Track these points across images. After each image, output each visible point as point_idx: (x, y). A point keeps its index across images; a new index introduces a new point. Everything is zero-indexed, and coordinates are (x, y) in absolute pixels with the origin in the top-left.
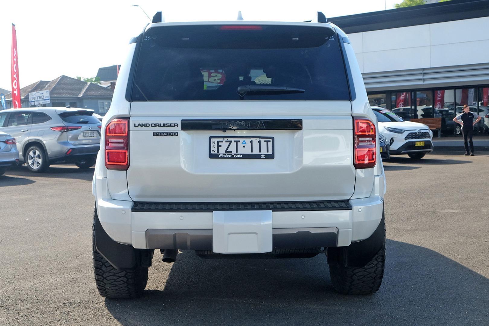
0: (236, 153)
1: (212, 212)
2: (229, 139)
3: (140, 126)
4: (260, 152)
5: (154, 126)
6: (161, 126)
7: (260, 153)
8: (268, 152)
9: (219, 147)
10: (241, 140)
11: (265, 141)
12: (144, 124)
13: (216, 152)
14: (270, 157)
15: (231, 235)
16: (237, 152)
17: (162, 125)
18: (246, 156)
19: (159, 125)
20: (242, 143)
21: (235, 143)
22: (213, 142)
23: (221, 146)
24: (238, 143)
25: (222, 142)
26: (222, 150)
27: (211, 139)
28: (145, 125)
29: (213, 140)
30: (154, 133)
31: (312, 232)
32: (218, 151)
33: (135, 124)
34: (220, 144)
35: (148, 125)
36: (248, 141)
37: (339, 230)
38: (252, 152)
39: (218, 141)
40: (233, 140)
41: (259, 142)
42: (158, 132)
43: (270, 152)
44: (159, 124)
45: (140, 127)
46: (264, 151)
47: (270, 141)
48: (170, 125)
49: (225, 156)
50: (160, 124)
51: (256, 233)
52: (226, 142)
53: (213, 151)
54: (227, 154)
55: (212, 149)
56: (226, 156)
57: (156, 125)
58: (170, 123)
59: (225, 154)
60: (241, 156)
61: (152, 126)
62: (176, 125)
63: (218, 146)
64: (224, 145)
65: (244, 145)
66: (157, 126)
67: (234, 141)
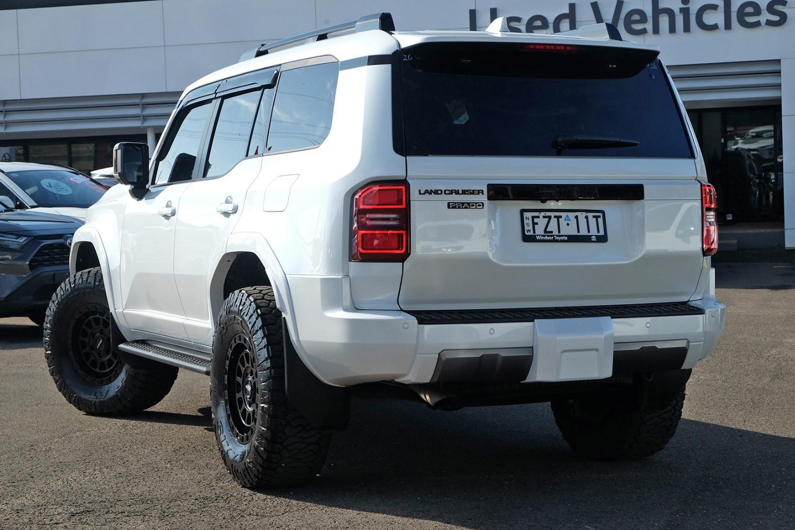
0: (558, 234)
1: (533, 321)
2: (548, 214)
3: (428, 193)
4: (589, 232)
5: (449, 194)
6: (459, 194)
7: (589, 234)
8: (598, 232)
9: (536, 226)
10: (563, 214)
11: (594, 217)
12: (434, 191)
13: (531, 233)
14: (603, 239)
15: (565, 354)
16: (559, 232)
17: (460, 192)
18: (572, 239)
19: (457, 192)
20: (565, 220)
21: (556, 219)
22: (526, 218)
23: (537, 224)
24: (560, 219)
25: (538, 217)
26: (540, 230)
27: (524, 213)
28: (436, 192)
29: (526, 214)
30: (449, 204)
31: (659, 347)
32: (534, 232)
33: (420, 191)
34: (536, 220)
35: (439, 192)
36: (572, 215)
37: (690, 344)
38: (579, 232)
39: (532, 217)
40: (552, 214)
41: (587, 217)
42: (455, 203)
43: (602, 233)
44: (456, 190)
45: (427, 195)
46: (593, 232)
47: (599, 217)
48: (473, 192)
49: (544, 238)
50: (458, 190)
51: (597, 350)
52: (544, 217)
53: (528, 231)
54: (548, 236)
55: (526, 228)
56: (546, 238)
57: (451, 192)
58: (472, 189)
59: (544, 236)
60: (566, 238)
61: (445, 193)
62: (480, 192)
63: (534, 224)
64: (542, 222)
65: (568, 222)
66: (454, 194)
67: (555, 217)
